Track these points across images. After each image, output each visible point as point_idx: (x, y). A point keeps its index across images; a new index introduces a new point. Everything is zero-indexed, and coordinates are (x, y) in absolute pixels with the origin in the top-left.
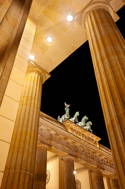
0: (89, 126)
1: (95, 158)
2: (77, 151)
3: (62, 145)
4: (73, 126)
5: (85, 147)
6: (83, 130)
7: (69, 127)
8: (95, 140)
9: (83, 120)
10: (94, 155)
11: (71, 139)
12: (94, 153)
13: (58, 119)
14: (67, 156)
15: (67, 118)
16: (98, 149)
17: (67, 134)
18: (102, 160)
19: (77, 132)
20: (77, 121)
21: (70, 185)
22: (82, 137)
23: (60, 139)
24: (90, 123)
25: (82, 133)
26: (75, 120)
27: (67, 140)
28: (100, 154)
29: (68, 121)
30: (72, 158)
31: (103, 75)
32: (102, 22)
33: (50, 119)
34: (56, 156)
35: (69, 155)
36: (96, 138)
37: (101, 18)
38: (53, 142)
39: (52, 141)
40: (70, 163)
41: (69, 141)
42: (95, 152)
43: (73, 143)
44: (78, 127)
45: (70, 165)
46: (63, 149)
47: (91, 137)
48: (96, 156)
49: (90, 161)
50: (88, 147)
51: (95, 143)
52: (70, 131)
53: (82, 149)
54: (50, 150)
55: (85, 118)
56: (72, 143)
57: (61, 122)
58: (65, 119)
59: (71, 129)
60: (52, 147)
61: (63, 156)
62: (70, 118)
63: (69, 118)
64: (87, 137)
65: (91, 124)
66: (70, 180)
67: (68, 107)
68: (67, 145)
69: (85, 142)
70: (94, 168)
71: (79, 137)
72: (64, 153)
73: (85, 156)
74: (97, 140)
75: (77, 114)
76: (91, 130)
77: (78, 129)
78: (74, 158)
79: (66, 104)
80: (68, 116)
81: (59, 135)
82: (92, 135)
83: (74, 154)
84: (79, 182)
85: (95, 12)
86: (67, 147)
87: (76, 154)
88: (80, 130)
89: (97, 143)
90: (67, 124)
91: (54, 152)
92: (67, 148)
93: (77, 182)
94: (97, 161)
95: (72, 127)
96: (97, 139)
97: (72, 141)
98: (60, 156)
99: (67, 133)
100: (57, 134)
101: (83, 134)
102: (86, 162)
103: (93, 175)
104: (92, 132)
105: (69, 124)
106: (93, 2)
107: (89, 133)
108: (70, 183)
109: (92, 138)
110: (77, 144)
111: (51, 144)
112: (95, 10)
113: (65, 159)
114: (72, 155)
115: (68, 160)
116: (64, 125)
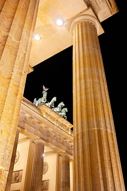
0: (64, 112)
1: (65, 144)
2: (48, 136)
3: (35, 128)
4: (49, 111)
5: (57, 133)
6: (58, 116)
7: (44, 112)
9: (59, 105)
10: (65, 141)
11: (45, 123)
12: (65, 139)
13: (34, 101)
14: (38, 140)
15: (44, 103)
16: (70, 136)
17: (41, 119)
18: (72, 146)
19: (52, 118)
20: (53, 107)
21: (37, 167)
22: (55, 122)
23: (34, 123)
24: (66, 109)
25: (56, 119)
27: (41, 125)
28: (70, 141)
29: (44, 106)
30: (43, 142)
31: (78, 94)
32: (87, 39)
33: (26, 102)
34: (28, 138)
35: (41, 139)
36: (69, 125)
37: (87, 34)
38: (27, 125)
39: (25, 124)
40: (41, 146)
41: (43, 125)
43: (46, 127)
44: (53, 113)
45: (41, 148)
46: (35, 132)
47: (64, 123)
48: (66, 142)
49: (60, 146)
50: (60, 133)
51: (68, 130)
52: (44, 116)
53: (54, 135)
54: (22, 132)
55: (62, 104)
57: (37, 105)
58: (41, 102)
59: (46, 113)
60: (25, 130)
61: (35, 139)
62: (47, 102)
63: (45, 103)
64: (60, 124)
65: (67, 111)
66: (38, 162)
67: (46, 91)
68: (40, 129)
69: (58, 128)
70: (63, 152)
71: (53, 122)
72: (35, 137)
73: (56, 142)
74: (70, 127)
75: (54, 99)
76: (66, 117)
77: (53, 114)
78: (45, 142)
79: (44, 87)
80: (44, 100)
81: (34, 119)
82: (66, 122)
83: (46, 138)
84: (47, 164)
85: (83, 24)
86: (40, 131)
87: (48, 139)
88: (55, 116)
89: (70, 130)
90: (43, 108)
91: (26, 135)
92: (39, 132)
93: (44, 164)
94: (67, 147)
95: (47, 112)
97: (46, 126)
98: (32, 139)
99: (41, 117)
100: (31, 118)
101: (58, 120)
102: (56, 147)
103: (61, 159)
104: (66, 119)
105: (45, 108)
106: (83, 14)
107: (63, 119)
108: (38, 165)
109: (65, 125)
110: (50, 129)
111: (24, 126)
112: (83, 22)
113: (35, 143)
114: (43, 139)
115: (39, 143)
116: (39, 109)
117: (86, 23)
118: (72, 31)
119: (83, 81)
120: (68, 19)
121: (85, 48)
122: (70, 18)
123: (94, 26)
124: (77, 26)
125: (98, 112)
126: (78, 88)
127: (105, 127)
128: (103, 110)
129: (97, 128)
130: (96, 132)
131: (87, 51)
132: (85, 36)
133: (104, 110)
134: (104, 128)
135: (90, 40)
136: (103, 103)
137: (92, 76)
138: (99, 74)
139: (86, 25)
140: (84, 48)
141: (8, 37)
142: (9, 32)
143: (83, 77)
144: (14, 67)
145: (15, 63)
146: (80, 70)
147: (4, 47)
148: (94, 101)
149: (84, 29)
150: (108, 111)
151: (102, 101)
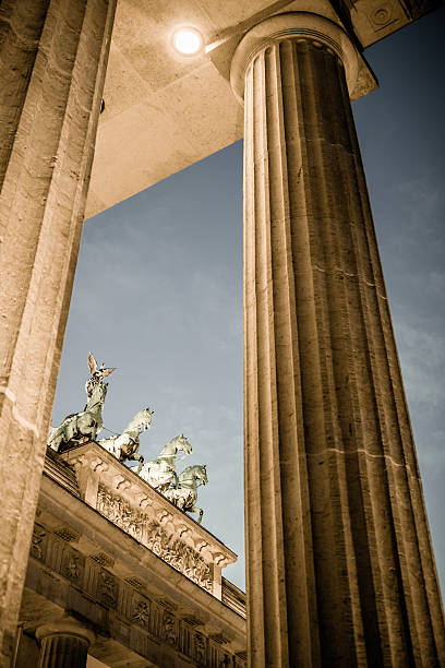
0: (192, 487)
2: (110, 603)
3: (43, 562)
4: (111, 479)
5: (151, 588)
6: (157, 504)
7: (90, 481)
8: (208, 559)
10: (193, 630)
12: (190, 622)
14: (57, 622)
15: (89, 435)
16: (217, 608)
17: (76, 513)
18: (226, 662)
19: (128, 511)
20: (137, 456)
22: (146, 535)
24: (200, 474)
25: (152, 517)
26: (125, 449)
27: (73, 544)
28: (219, 631)
29: (90, 451)
30: (83, 631)
35: (70, 619)
36: (217, 550)
41: (82, 547)
42: (201, 617)
43: (99, 559)
44: (135, 487)
46: (45, 582)
47: (190, 543)
48: (198, 637)
49: (166, 657)
50: (169, 590)
51: (207, 574)
52: (92, 499)
53: (136, 598)
55: (180, 445)
56: (96, 559)
59: (102, 488)
61: (38, 618)
64: (172, 543)
68: (70, 567)
69: (158, 566)
71: (131, 532)
72: (43, 605)
73: (146, 634)
74: (217, 559)
75: (143, 419)
77: (134, 495)
78: (91, 636)
80: (93, 425)
82: (196, 536)
83: (97, 614)
86: (68, 576)
87: (105, 617)
88: (145, 503)
90: (85, 462)
92: (63, 581)
95: (107, 482)
96: (218, 554)
97: (97, 549)
99: (76, 506)
101: (158, 525)
102: (149, 663)
105: (94, 464)
106: (287, 9)
107: (183, 520)
109: (197, 550)
110: (120, 570)
112: (289, 42)
113: (42, 637)
114: (83, 620)
115: (60, 641)
116: (67, 464)
117: (299, 45)
118: (241, 78)
119: (286, 271)
120: (224, 25)
121: (298, 141)
122: (234, 22)
123: (335, 57)
124: (262, 57)
125: (346, 388)
126: (266, 300)
127: (377, 448)
128: (368, 384)
129: (345, 449)
130: (340, 463)
131: (303, 157)
132: (294, 94)
133: (372, 382)
134: (371, 452)
135: (318, 112)
136: (368, 358)
137: (324, 253)
138: (353, 246)
139: (299, 55)
140: (292, 143)
141: (38, 55)
142: (38, 37)
143: (285, 257)
144: (57, 146)
145: (60, 135)
146: (272, 227)
147: (29, 81)
148: (333, 348)
149: (292, 67)
150: (391, 388)
151: (366, 346)
